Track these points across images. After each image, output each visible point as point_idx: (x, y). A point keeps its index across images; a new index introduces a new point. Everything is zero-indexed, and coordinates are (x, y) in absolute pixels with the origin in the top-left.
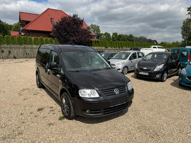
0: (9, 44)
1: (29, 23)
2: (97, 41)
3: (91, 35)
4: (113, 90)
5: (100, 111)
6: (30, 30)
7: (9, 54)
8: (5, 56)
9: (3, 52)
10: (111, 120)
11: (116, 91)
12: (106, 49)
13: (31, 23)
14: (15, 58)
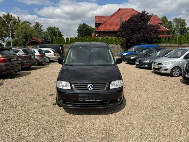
1: (100, 25)
6: (101, 31)
13: (102, 24)
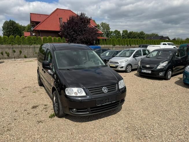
0: (20, 45)
1: (39, 23)
2: (104, 39)
3: (98, 33)
4: (102, 89)
5: (87, 110)
6: (40, 30)
7: (21, 54)
8: (17, 56)
9: (14, 52)
10: (101, 119)
11: (105, 90)
12: (114, 46)
13: (40, 23)
14: (26, 57)
